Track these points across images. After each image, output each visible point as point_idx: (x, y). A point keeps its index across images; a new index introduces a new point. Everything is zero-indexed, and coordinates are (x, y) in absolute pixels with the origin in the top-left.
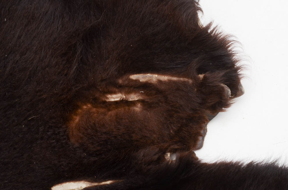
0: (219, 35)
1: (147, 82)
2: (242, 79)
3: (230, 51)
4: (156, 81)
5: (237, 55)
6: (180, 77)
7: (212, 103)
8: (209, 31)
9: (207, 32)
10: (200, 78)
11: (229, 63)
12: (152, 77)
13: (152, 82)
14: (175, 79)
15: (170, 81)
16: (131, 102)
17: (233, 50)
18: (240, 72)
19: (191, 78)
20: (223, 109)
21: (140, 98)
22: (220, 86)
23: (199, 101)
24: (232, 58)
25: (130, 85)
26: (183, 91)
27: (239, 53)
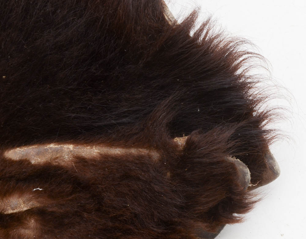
0: (215, 41)
1: (50, 163)
2: (274, 140)
3: (240, 76)
4: (72, 161)
5: (257, 85)
6: (129, 147)
7: (211, 205)
8: (192, 34)
9: (188, 36)
10: (177, 146)
11: (241, 106)
12: (62, 150)
13: (63, 164)
14: (117, 151)
15: (105, 158)
16: (12, 216)
17: (247, 74)
18: (267, 126)
19: (157, 148)
20: (236, 217)
21: (34, 204)
22: (226, 162)
23: (179, 201)
24: (246, 92)
25: (7, 175)
26: (139, 179)
27: (261, 80)
